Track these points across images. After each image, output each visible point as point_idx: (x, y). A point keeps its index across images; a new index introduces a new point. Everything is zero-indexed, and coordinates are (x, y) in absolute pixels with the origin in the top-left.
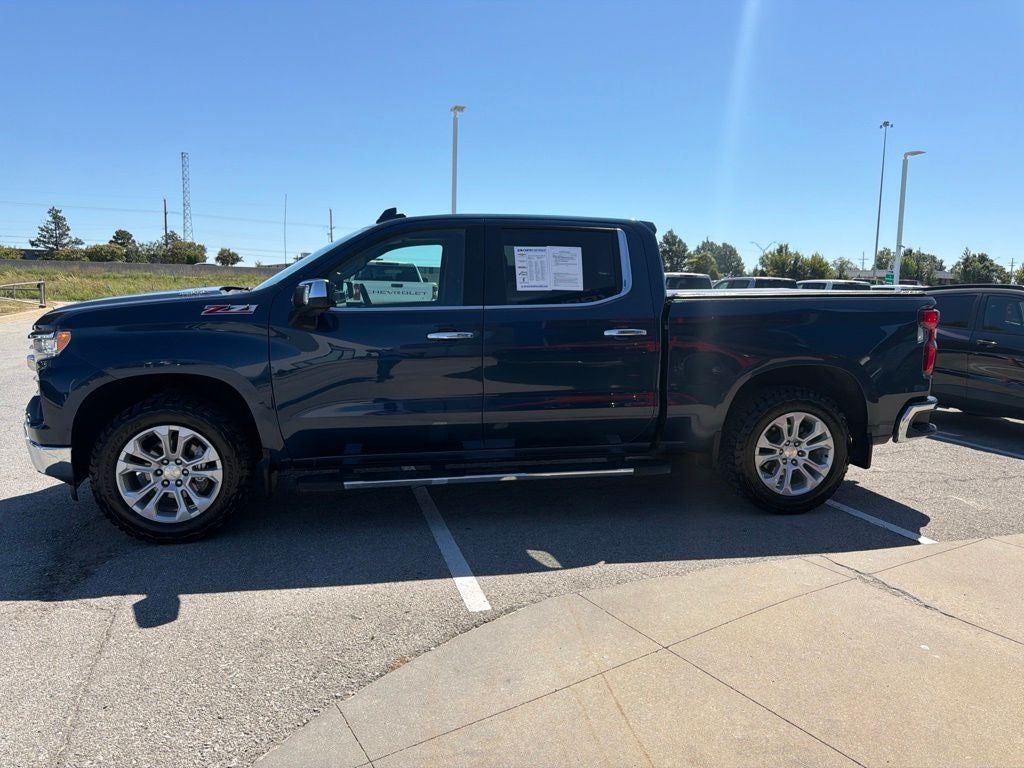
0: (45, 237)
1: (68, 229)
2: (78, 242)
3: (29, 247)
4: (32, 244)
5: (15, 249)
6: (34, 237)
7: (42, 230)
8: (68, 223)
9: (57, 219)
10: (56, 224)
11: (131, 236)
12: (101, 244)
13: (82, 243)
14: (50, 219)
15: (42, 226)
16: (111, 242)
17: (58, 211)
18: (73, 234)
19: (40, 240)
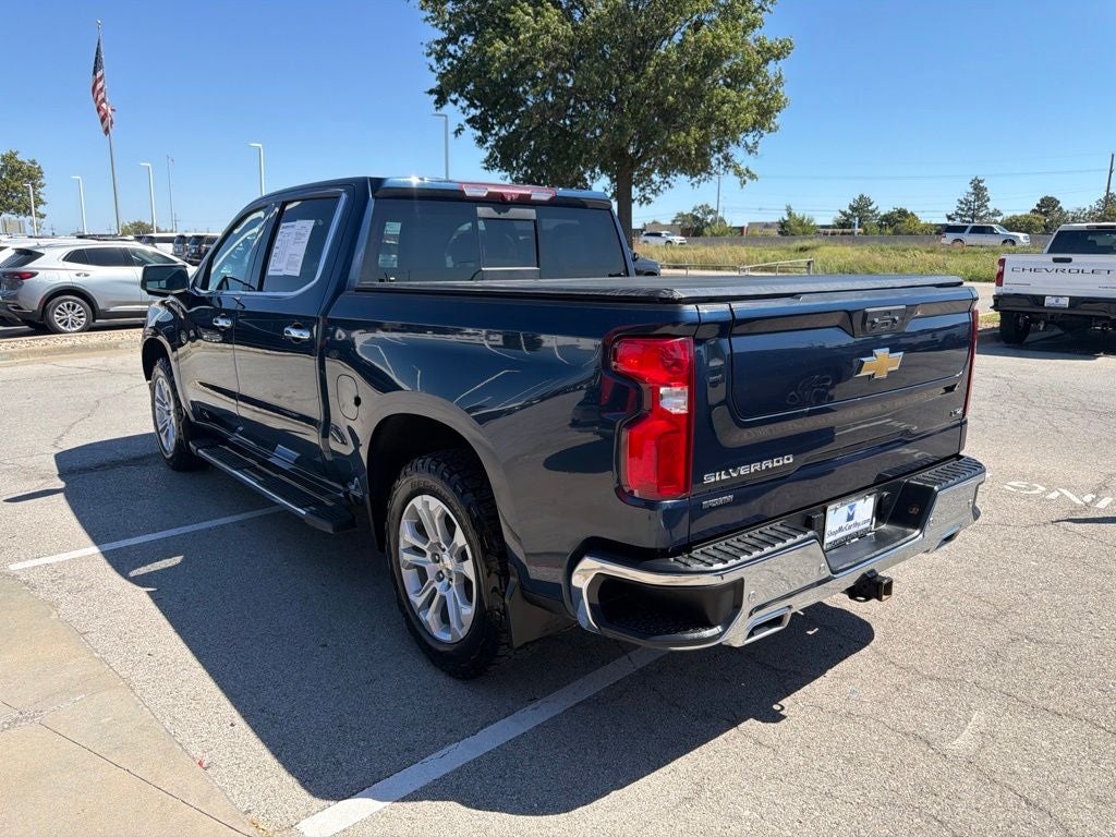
0: (963, 210)
1: (988, 200)
2: (997, 213)
3: (945, 221)
4: (949, 218)
5: (931, 224)
6: (952, 210)
7: (962, 203)
8: (989, 193)
9: (978, 189)
10: (977, 195)
11: (1059, 202)
12: (1019, 214)
13: (1000, 215)
14: (971, 190)
15: (962, 198)
16: (1034, 211)
17: (982, 181)
18: (991, 206)
19: (957, 214)
